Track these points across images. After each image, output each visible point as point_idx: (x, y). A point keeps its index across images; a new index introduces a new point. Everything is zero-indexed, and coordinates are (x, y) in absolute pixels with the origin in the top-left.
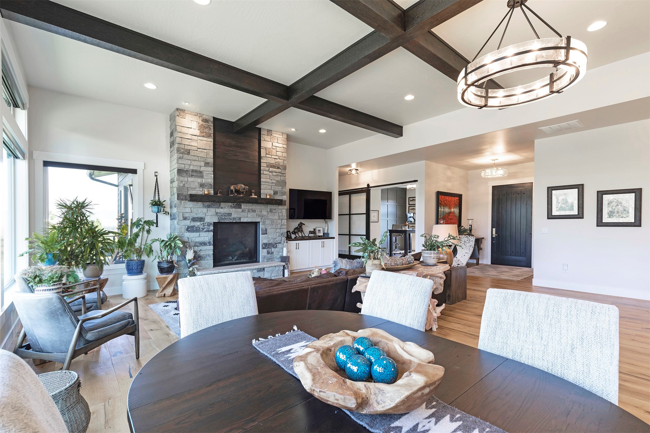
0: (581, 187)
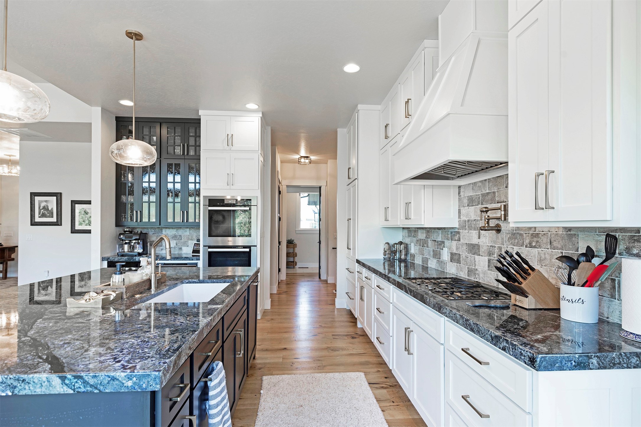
0: (59, 195)
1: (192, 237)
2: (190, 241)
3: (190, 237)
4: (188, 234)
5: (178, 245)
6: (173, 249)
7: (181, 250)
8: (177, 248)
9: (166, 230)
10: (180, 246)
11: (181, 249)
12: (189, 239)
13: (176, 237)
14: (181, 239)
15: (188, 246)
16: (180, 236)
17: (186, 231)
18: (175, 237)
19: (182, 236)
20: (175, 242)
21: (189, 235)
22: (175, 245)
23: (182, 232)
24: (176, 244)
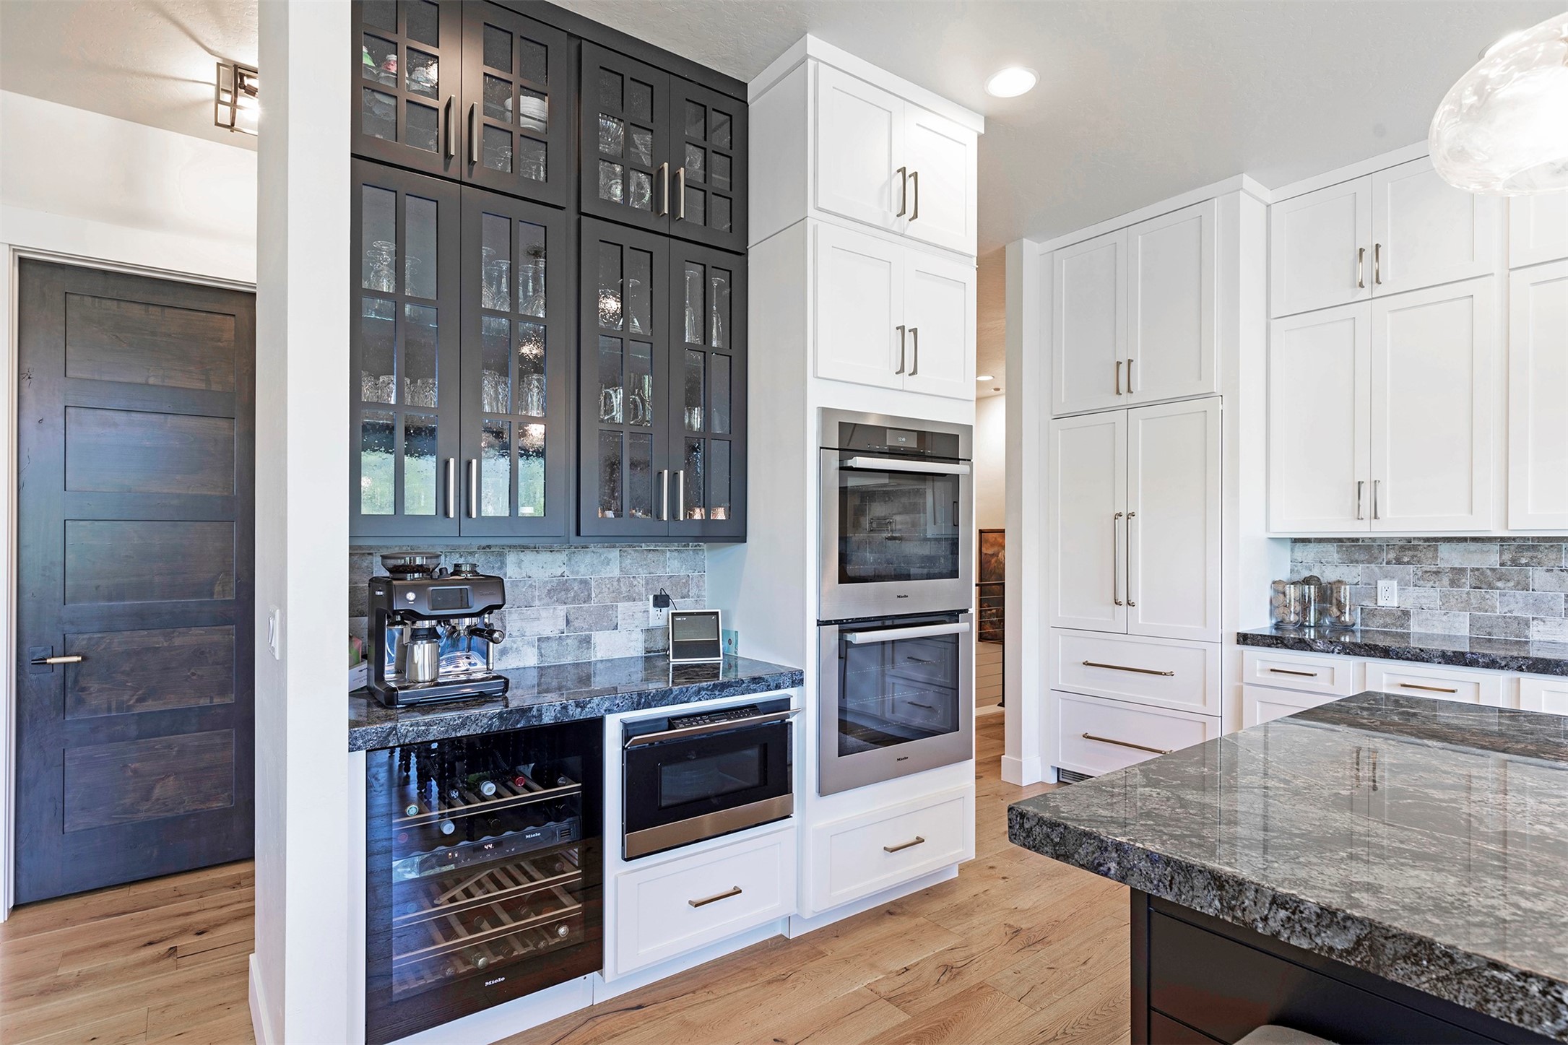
1: (632, 586)
2: (622, 606)
3: (624, 589)
4: (616, 573)
5: (576, 624)
6: (554, 645)
7: (589, 648)
8: (569, 641)
9: (522, 555)
10: (581, 629)
11: (586, 641)
12: (619, 596)
13: (567, 590)
14: (589, 597)
15: (616, 628)
16: (585, 583)
17: (608, 562)
18: (559, 590)
19: (593, 583)
20: (563, 614)
21: (619, 580)
22: (562, 624)
23: (592, 565)
24: (568, 622)
